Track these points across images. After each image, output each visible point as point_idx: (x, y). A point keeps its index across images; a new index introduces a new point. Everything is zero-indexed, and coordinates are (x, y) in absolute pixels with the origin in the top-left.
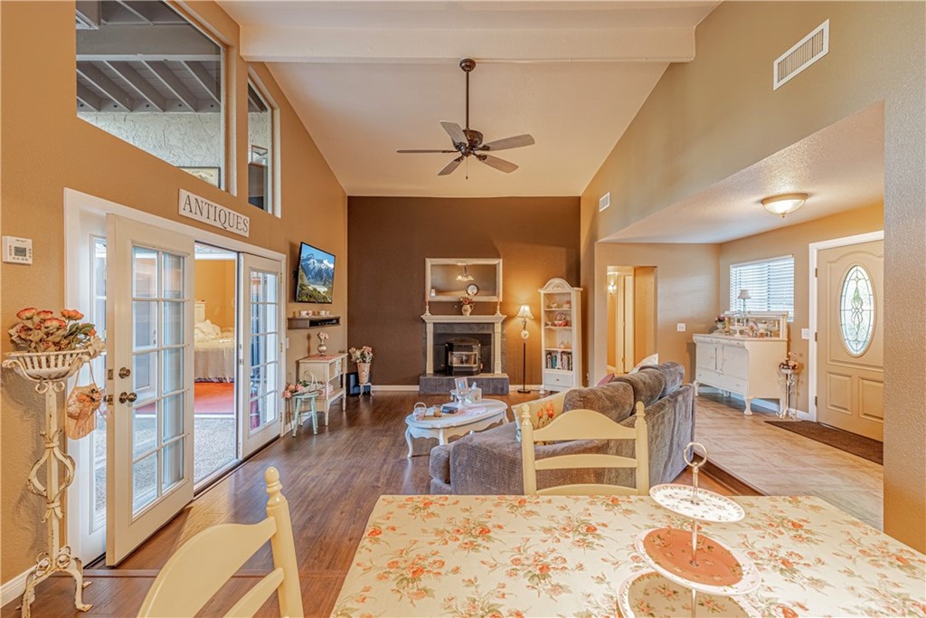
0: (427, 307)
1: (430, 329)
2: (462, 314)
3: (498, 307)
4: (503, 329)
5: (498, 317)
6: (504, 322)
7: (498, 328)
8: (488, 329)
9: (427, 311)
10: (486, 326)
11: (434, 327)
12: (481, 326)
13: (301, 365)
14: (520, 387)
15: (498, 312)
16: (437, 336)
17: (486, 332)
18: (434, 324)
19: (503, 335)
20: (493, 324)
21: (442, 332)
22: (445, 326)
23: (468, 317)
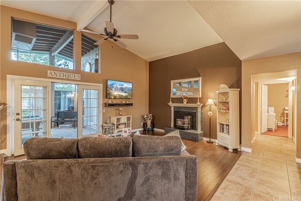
0: (171, 100)
1: (172, 109)
2: (183, 103)
3: (198, 100)
4: (202, 110)
5: (199, 104)
6: (202, 108)
7: (199, 110)
8: (195, 110)
9: (171, 102)
10: (194, 109)
11: (174, 108)
12: (192, 108)
13: (111, 118)
14: (208, 139)
15: (198, 102)
16: (175, 112)
17: (194, 111)
18: (174, 107)
19: (202, 113)
20: (197, 108)
21: (177, 110)
22: (178, 108)
23: (185, 104)
